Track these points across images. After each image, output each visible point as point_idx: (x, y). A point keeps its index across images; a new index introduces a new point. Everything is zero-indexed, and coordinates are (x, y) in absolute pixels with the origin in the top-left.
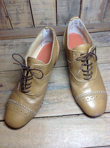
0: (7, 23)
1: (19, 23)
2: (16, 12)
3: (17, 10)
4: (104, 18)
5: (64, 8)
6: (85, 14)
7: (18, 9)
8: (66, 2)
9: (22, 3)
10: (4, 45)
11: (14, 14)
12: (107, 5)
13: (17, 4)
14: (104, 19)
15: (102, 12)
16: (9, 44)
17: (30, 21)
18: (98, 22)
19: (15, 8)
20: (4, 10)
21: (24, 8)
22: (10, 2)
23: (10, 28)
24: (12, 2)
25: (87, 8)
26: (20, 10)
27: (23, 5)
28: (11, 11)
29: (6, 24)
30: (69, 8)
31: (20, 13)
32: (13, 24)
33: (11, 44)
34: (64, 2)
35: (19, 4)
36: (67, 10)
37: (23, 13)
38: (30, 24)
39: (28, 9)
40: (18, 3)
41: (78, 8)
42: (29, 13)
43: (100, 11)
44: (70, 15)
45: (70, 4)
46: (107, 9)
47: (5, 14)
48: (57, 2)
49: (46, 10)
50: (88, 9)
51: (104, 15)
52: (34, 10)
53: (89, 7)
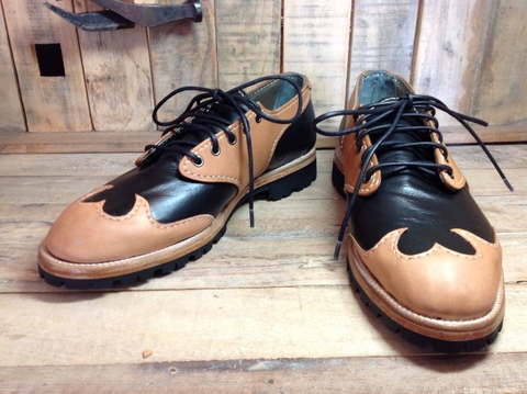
3: (245, 74)
7: (249, 71)
8: (374, 59)
9: (264, 57)
12: (481, 76)
13: (249, 57)
15: (468, 94)
20: (213, 71)
22: (234, 50)
24: (237, 51)
25: (428, 80)
28: (229, 77)
34: (370, 59)
35: (254, 58)
40: (253, 53)
43: (462, 93)
46: (481, 88)
48: (353, 59)
50: (432, 83)
51: (476, 104)
53: (433, 77)
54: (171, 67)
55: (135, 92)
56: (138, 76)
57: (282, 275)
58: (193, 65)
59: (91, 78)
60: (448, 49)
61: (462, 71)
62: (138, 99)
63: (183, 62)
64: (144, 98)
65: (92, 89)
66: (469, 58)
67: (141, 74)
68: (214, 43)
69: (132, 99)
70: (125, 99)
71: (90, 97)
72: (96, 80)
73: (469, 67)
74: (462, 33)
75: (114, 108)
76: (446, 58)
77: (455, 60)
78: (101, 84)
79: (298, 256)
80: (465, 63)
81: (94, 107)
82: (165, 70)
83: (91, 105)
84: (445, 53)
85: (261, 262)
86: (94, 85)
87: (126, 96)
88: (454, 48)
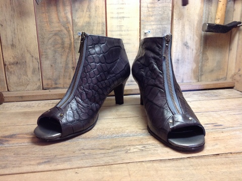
4: (201, 75)
12: (203, 58)
14: (202, 77)
15: (197, 67)
18: (195, 81)
20: (73, 58)
25: (178, 60)
29: (69, 79)
43: (194, 66)
46: (203, 63)
47: (73, 63)
50: (180, 62)
51: (202, 71)
53: (180, 59)
54: (50, 56)
55: (31, 70)
56: (33, 61)
57: (116, 157)
58: (62, 55)
59: (7, 63)
60: (186, 45)
61: (194, 55)
62: (33, 74)
63: (57, 54)
64: (36, 73)
65: (8, 69)
66: (196, 49)
67: (34, 60)
68: (73, 44)
69: (29, 73)
70: (26, 74)
71: (6, 73)
72: (10, 64)
73: (196, 53)
74: (192, 37)
75: (19, 79)
76: (185, 49)
77: (190, 50)
78: (12, 66)
79: (124, 146)
80: (195, 51)
81: (9, 78)
82: (47, 58)
83: (7, 77)
84: (185, 47)
85: (103, 151)
86: (9, 67)
87: (26, 72)
88: (189, 45)
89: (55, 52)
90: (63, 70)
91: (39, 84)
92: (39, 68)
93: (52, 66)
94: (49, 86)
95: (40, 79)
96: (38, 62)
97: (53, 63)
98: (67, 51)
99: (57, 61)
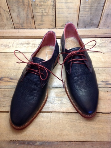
0: (32, 23)
1: (43, 24)
2: (41, 14)
5: (86, 13)
6: (106, 19)
10: (28, 44)
11: (39, 16)
16: (32, 43)
17: (52, 23)
19: (41, 10)
21: (50, 11)
23: (33, 28)
26: (45, 12)
27: (49, 8)
29: (30, 24)
30: (91, 13)
31: (44, 15)
32: (37, 24)
33: (34, 43)
36: (89, 15)
37: (47, 15)
38: (53, 26)
39: (53, 12)
41: (99, 14)
42: (53, 16)
44: (91, 20)
45: (93, 9)
47: (31, 15)
49: (70, 14)
52: (58, 13)
89: (19, 8)
90: (25, 19)
91: (12, 26)
92: (10, 17)
93: (18, 16)
94: (18, 28)
95: (12, 24)
96: (9, 13)
97: (19, 14)
98: (27, 7)
99: (21, 13)
